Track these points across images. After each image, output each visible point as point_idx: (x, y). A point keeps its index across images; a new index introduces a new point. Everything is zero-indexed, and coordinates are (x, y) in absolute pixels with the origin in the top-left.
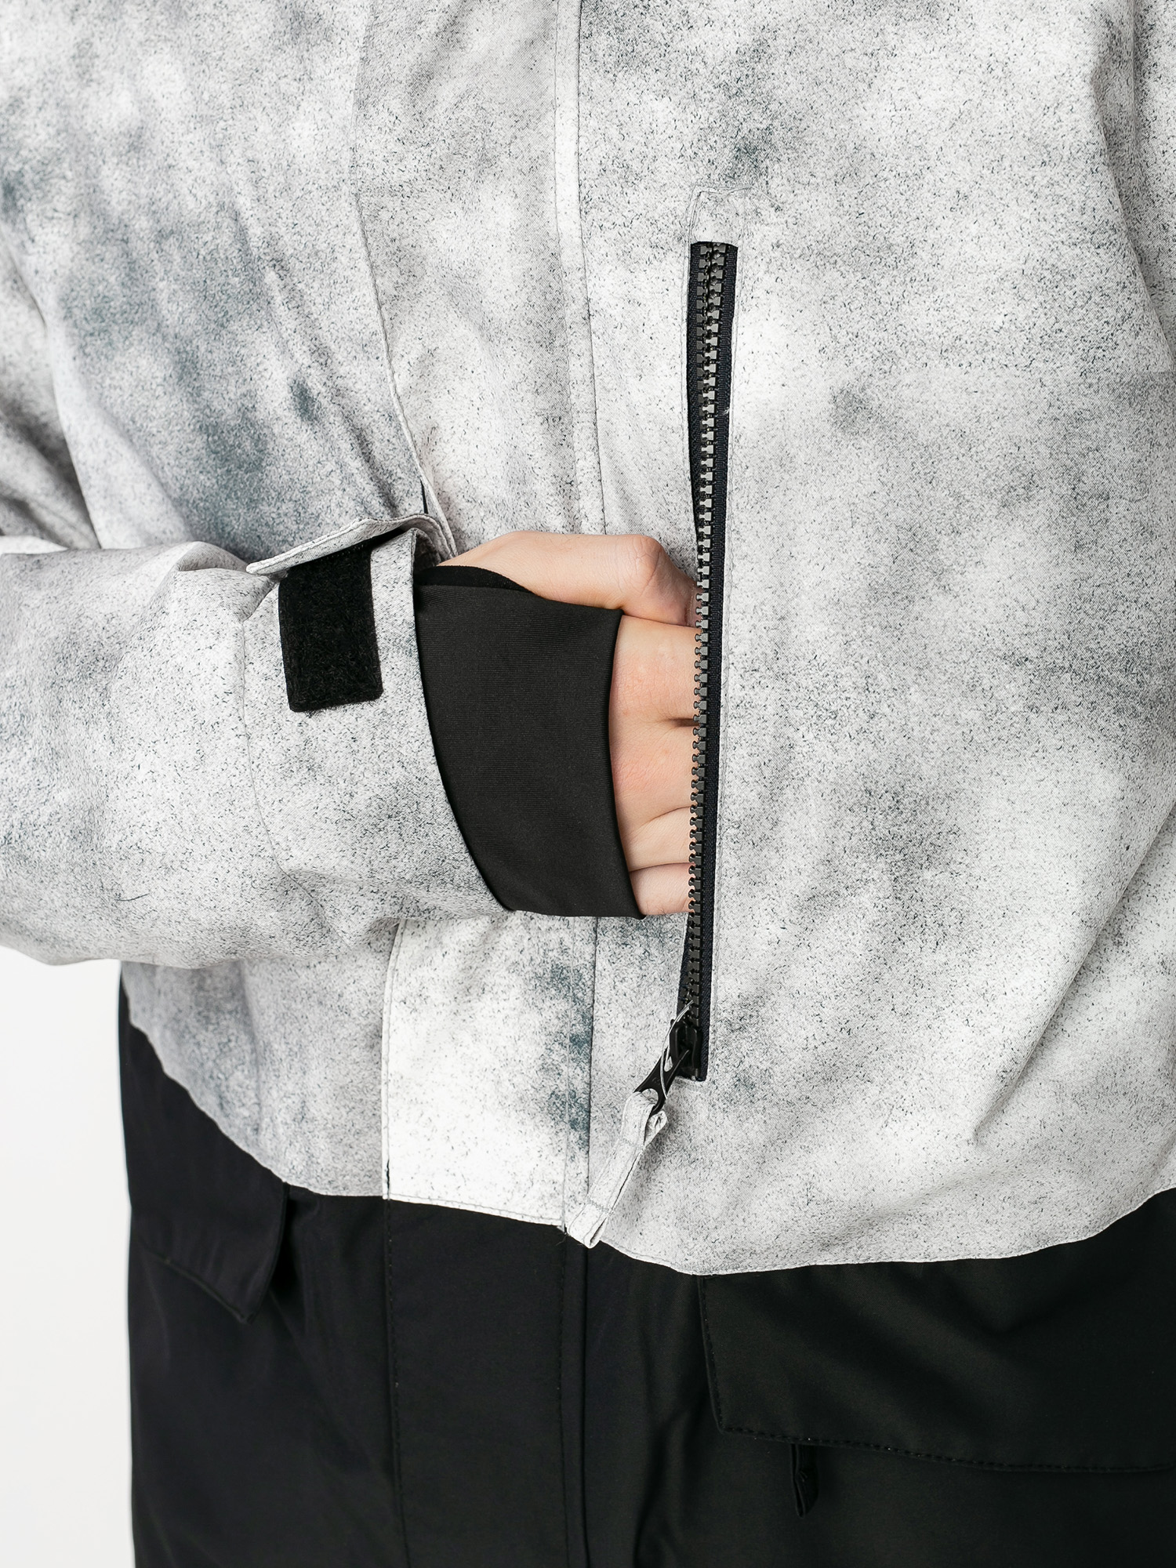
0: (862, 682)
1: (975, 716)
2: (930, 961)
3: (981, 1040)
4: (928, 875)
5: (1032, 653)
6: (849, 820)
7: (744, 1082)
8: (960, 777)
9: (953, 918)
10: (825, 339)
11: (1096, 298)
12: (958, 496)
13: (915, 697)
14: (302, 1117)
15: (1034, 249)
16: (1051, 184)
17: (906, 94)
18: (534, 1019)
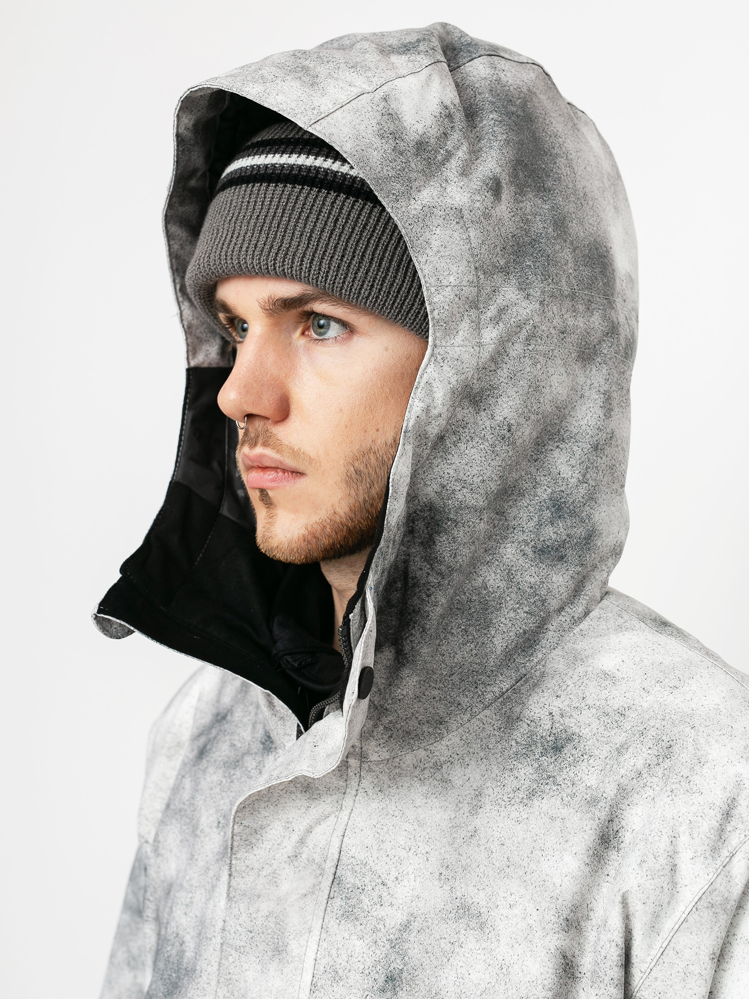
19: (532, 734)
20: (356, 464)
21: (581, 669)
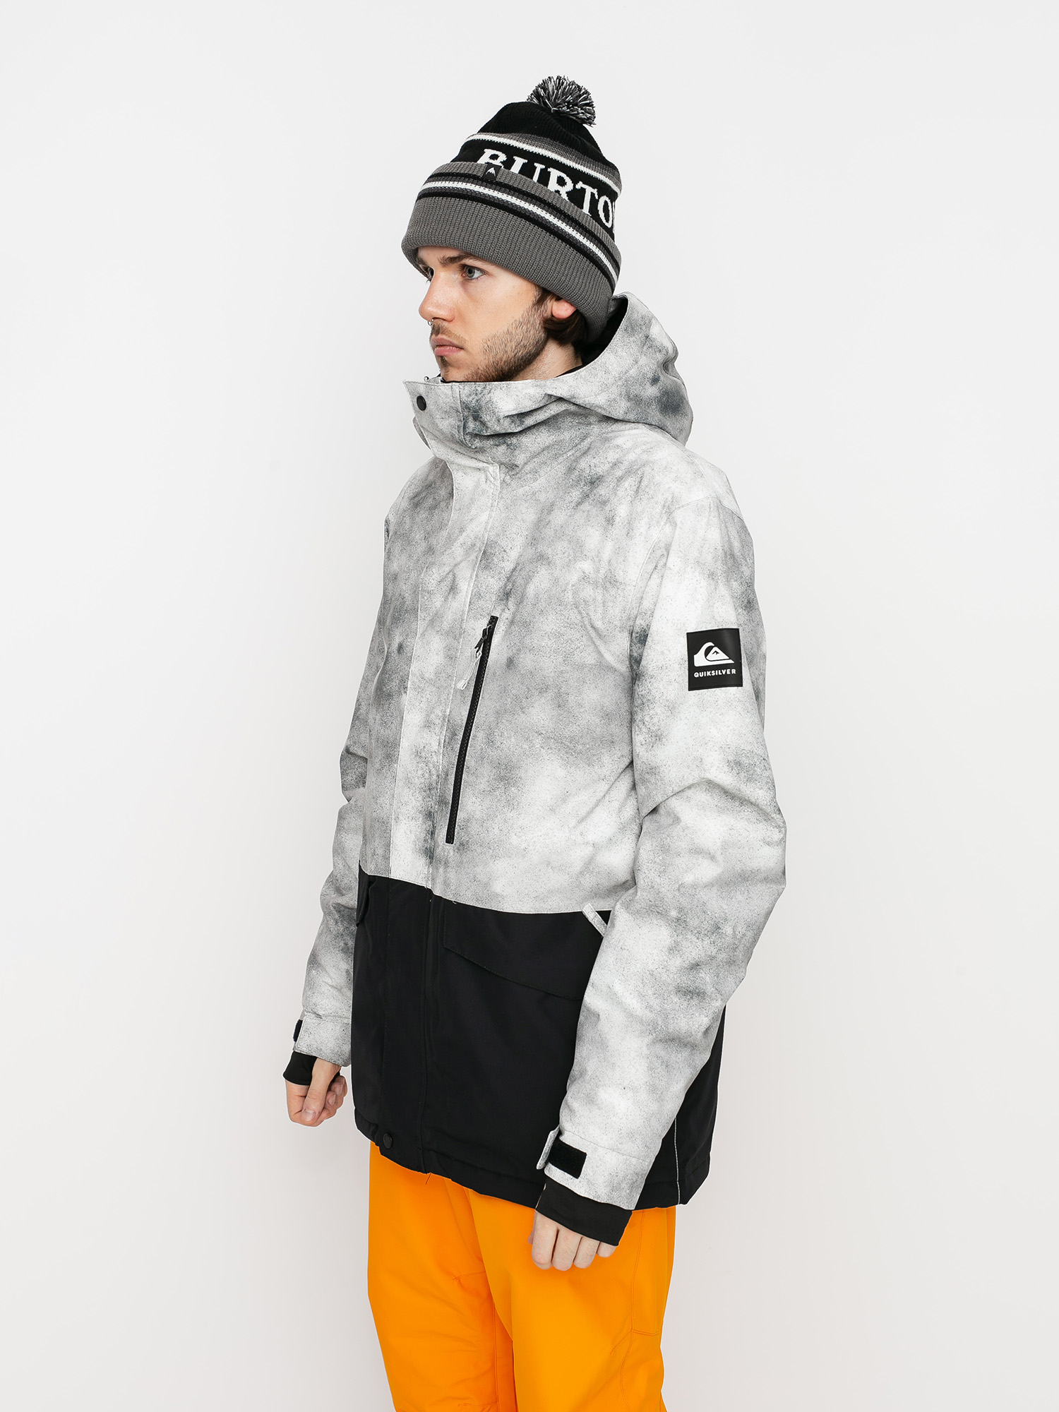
0: (500, 734)
1: (527, 747)
2: (510, 815)
3: (519, 840)
4: (513, 789)
5: (544, 732)
6: (494, 771)
7: (462, 844)
8: (522, 763)
9: (516, 804)
10: (508, 643)
11: (569, 641)
12: (528, 689)
13: (513, 740)
14: (374, 854)
15: (554, 627)
16: (561, 611)
17: (538, 584)
18: (424, 826)
19: (580, 475)
20: (489, 343)
21: (607, 445)
